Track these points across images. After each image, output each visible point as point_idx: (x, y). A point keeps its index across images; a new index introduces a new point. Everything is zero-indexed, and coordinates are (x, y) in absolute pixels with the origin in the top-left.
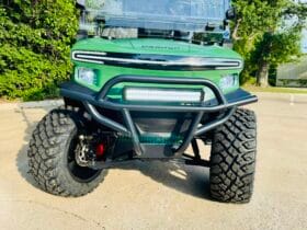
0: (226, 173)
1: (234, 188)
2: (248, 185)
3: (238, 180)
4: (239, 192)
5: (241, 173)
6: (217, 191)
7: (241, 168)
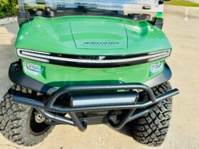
0: (149, 125)
1: (153, 136)
2: (164, 134)
3: (157, 131)
4: (156, 139)
5: (161, 126)
6: (140, 137)
7: (161, 122)
